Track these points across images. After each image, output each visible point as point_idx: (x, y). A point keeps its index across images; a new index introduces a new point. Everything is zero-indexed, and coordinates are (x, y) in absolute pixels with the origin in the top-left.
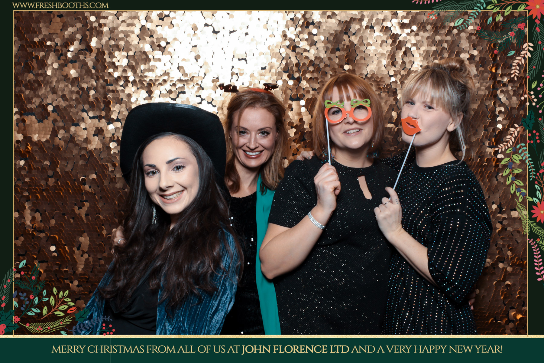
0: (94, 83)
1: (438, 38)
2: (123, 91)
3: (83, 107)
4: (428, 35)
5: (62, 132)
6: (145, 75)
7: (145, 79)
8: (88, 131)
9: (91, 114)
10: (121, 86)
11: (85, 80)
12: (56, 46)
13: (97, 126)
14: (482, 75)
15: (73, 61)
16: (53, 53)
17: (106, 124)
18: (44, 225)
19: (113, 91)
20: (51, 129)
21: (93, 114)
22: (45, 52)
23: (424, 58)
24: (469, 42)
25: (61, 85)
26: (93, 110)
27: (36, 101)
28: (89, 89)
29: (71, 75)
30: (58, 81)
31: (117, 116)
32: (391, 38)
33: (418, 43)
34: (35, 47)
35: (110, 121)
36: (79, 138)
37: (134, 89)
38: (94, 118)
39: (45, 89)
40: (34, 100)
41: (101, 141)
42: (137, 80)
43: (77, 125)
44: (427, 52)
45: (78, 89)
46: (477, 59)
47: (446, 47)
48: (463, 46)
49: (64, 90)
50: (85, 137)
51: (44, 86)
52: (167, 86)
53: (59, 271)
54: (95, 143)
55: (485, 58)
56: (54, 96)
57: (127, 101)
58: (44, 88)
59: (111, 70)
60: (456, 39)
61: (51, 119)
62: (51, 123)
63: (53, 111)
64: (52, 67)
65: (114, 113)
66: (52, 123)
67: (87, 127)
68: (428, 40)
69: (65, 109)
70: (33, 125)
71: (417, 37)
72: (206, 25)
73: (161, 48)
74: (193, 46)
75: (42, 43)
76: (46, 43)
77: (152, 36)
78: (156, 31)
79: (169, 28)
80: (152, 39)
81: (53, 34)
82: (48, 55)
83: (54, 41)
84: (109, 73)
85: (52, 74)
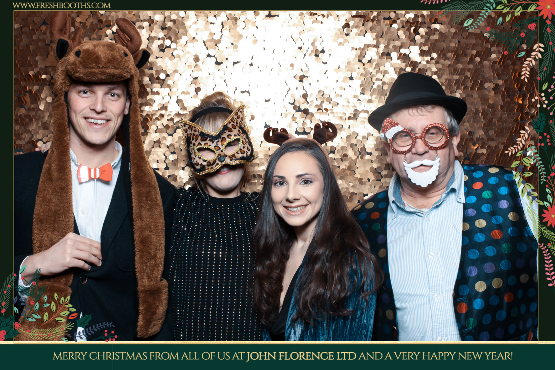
1: (460, 66)
12: (51, 79)
14: (509, 106)
16: (47, 86)
22: (39, 86)
24: (493, 71)
32: (410, 66)
33: (439, 71)
34: (30, 81)
40: (23, 136)
44: (450, 81)
46: (503, 89)
47: (469, 76)
48: (487, 76)
51: (35, 121)
55: (510, 88)
56: (46, 132)
58: (35, 123)
60: (479, 67)
64: (44, 101)
68: (450, 68)
71: (438, 65)
72: (209, 56)
73: (160, 80)
74: (194, 79)
75: (37, 76)
76: (41, 76)
77: (151, 68)
78: (156, 63)
79: (170, 59)
80: (151, 71)
81: (50, 67)
82: (43, 89)
83: (50, 74)
85: (44, 109)
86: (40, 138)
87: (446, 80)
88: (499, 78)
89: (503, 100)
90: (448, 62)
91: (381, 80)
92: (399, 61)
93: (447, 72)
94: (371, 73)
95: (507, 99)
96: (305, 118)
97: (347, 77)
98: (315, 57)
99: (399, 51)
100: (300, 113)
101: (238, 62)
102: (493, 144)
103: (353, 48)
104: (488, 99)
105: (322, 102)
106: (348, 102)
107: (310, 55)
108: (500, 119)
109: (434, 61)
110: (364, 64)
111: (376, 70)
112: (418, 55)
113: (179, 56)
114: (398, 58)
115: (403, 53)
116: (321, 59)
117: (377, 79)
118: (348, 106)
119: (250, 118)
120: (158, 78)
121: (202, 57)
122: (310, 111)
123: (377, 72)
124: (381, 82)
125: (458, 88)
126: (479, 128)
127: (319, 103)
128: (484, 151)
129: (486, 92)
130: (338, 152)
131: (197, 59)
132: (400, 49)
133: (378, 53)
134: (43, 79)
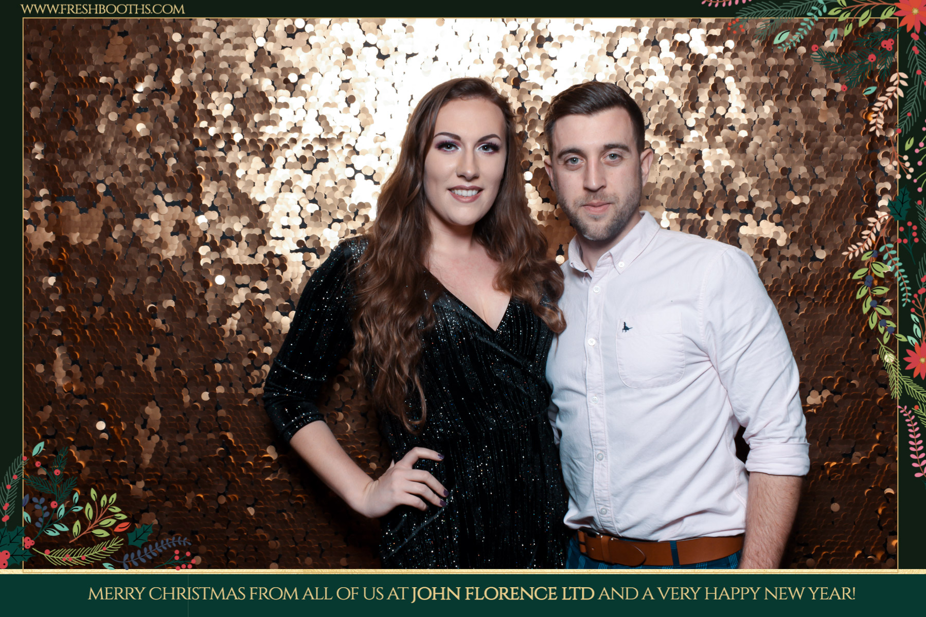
0: (176, 146)
1: (772, 61)
2: (223, 159)
3: (156, 185)
4: (754, 57)
5: (119, 228)
6: (261, 130)
7: (260, 138)
8: (163, 227)
9: (169, 198)
10: (220, 150)
11: (161, 141)
12: (115, 84)
13: (177, 217)
14: (851, 126)
15: (142, 109)
16: (109, 95)
17: (194, 215)
18: (87, 386)
19: (206, 159)
20: (102, 224)
21: (173, 197)
22: (95, 94)
23: (747, 96)
24: (827, 69)
25: (121, 150)
26: (172, 193)
27: (78, 177)
28: (167, 155)
29: (138, 132)
30: (116, 143)
31: (213, 202)
32: (691, 63)
33: (737, 70)
34: (81, 86)
35: (200, 209)
36: (148, 239)
37: (241, 155)
38: (173, 204)
39: (94, 156)
40: (74, 176)
41: (184, 243)
42: (247, 140)
43: (145, 216)
44: (754, 86)
45: (148, 156)
46: (841, 98)
47: (786, 77)
48: (817, 77)
49: (125, 158)
50: (157, 237)
51: (92, 151)
52: (298, 150)
53: (112, 464)
54: (174, 248)
55: (854, 97)
56: (110, 169)
57: (229, 175)
58: (92, 155)
59: (204, 124)
60: (804, 63)
61: (101, 206)
62: (101, 213)
63: (105, 194)
64: (106, 119)
65: (207, 196)
66: (104, 213)
67: (162, 220)
68: (755, 65)
69: (126, 189)
70: (72, 217)
71: (736, 59)
72: (366, 44)
73: (289, 84)
74: (343, 81)
75: (92, 79)
76: (99, 79)
77: (274, 65)
78: (283, 56)
79: (304, 50)
80: (274, 70)
81: (112, 63)
82: (102, 100)
83: (113, 76)
84: (201, 128)
85: (105, 132)
86: (101, 178)
87: (748, 84)
88: (836, 81)
89: (842, 117)
90: (752, 55)
91: (643, 85)
92: (672, 55)
93: (750, 70)
94: (627, 73)
95: (849, 115)
98: (537, 48)
99: (673, 38)
101: (414, 55)
102: (821, 188)
103: (597, 33)
104: (817, 115)
107: (529, 44)
108: (835, 148)
109: (729, 54)
110: (616, 60)
111: (634, 69)
112: (704, 44)
113: (318, 45)
114: (671, 50)
115: (679, 41)
116: (547, 52)
117: (636, 84)
120: (287, 81)
121: (357, 46)
123: (636, 73)
124: (643, 88)
125: (766, 98)
126: (799, 163)
128: (807, 200)
129: (813, 104)
131: (348, 51)
132: (674, 34)
133: (638, 41)
134: (101, 83)
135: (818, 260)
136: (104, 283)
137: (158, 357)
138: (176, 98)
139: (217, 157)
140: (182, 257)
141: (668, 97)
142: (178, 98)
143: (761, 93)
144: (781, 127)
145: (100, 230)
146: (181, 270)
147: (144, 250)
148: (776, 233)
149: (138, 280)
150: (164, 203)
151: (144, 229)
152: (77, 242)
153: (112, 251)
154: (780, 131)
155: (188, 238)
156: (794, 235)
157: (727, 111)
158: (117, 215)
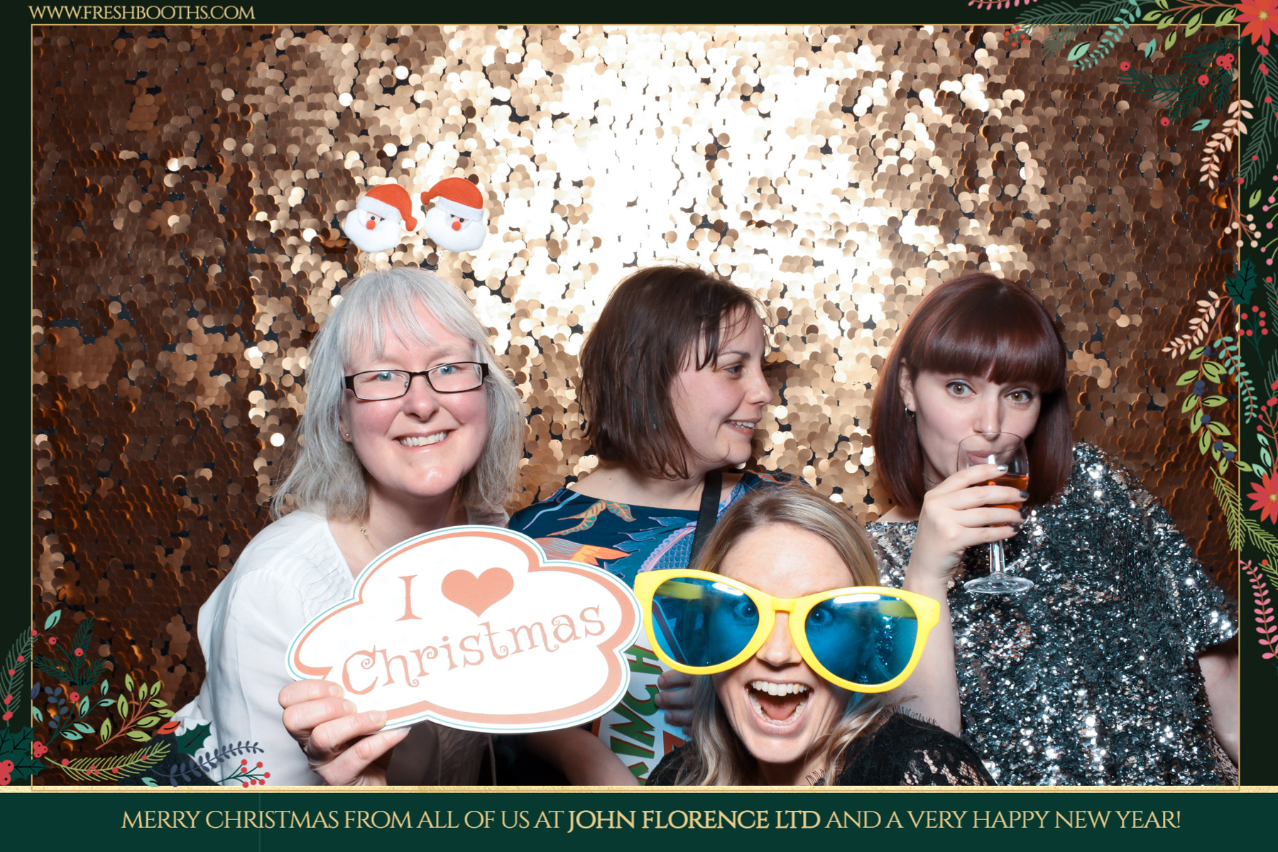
0: (221, 247)
1: (1082, 121)
2: (287, 266)
3: (192, 304)
4: (1056, 114)
5: (137, 365)
8: (199, 364)
9: (209, 322)
11: (201, 240)
12: (140, 161)
13: (219, 350)
14: (1196, 214)
16: (131, 177)
17: (242, 345)
18: (85, 592)
19: (263, 266)
20: (114, 360)
21: (214, 321)
22: (111, 174)
23: (1049, 170)
24: (1158, 132)
25: (146, 255)
26: (213, 314)
28: (209, 261)
29: (170, 228)
30: (138, 244)
31: (270, 327)
32: (964, 123)
33: (1033, 133)
34: (93, 165)
35: (250, 338)
36: (177, 382)
37: (312, 260)
38: (214, 331)
39: (107, 263)
40: (78, 291)
41: (228, 386)
43: (174, 348)
44: (1057, 156)
45: (182, 263)
46: (1182, 174)
47: (1102, 144)
48: (1144, 143)
49: (147, 267)
50: (191, 377)
51: (105, 256)
54: (214, 395)
56: (128, 280)
57: (296, 290)
58: (105, 260)
59: (261, 216)
60: (1127, 125)
61: (114, 334)
62: (113, 343)
63: (120, 316)
64: (125, 210)
65: (262, 319)
66: (117, 342)
67: (199, 352)
68: (1057, 126)
69: (149, 309)
70: (73, 350)
71: (1030, 118)
72: (495, 102)
73: (384, 159)
74: (461, 154)
75: (108, 154)
76: (118, 154)
77: (365, 132)
78: (376, 120)
79: (407, 111)
80: (364, 138)
81: (136, 132)
82: (121, 183)
83: (137, 149)
84: (258, 222)
85: (124, 228)
86: (115, 295)
87: (1049, 153)
88: (1173, 150)
89: (1183, 202)
90: (1052, 112)
91: (898, 153)
92: (939, 111)
93: (1051, 134)
94: (874, 137)
95: (1192, 198)
96: (720, 243)
97: (816, 147)
98: (742, 102)
99: (938, 87)
100: (707, 230)
101: (563, 115)
102: (1158, 304)
103: (829, 80)
104: (1148, 199)
105: (758, 207)
106: (820, 205)
107: (729, 96)
108: (1177, 246)
109: (1020, 110)
110: (857, 119)
111: (884, 131)
112: (983, 95)
113: (428, 105)
114: (937, 104)
115: (947, 91)
116: (756, 107)
117: (887, 152)
118: (818, 214)
119: (591, 243)
120: (382, 155)
121: (480, 103)
122: (730, 227)
123: (886, 136)
124: (897, 158)
125: (1075, 173)
126: (1127, 267)
127: (749, 207)
128: (1138, 320)
129: (1143, 182)
130: (794, 322)
131: (469, 111)
132: (940, 81)
133: (887, 91)
134: (121, 160)
135: (1156, 408)
136: (115, 444)
137: (187, 551)
138: (226, 179)
139: (279, 263)
140: (225, 407)
141: (934, 171)
142: (228, 180)
143: (1069, 165)
144: (1097, 214)
145: (110, 368)
146: (223, 426)
147: (171, 397)
148: (1097, 369)
149: (162, 440)
150: (203, 330)
151: (174, 367)
152: (78, 385)
153: (127, 398)
154: (1098, 221)
155: (234, 379)
156: (1121, 371)
157: (1020, 192)
158: (135, 347)
